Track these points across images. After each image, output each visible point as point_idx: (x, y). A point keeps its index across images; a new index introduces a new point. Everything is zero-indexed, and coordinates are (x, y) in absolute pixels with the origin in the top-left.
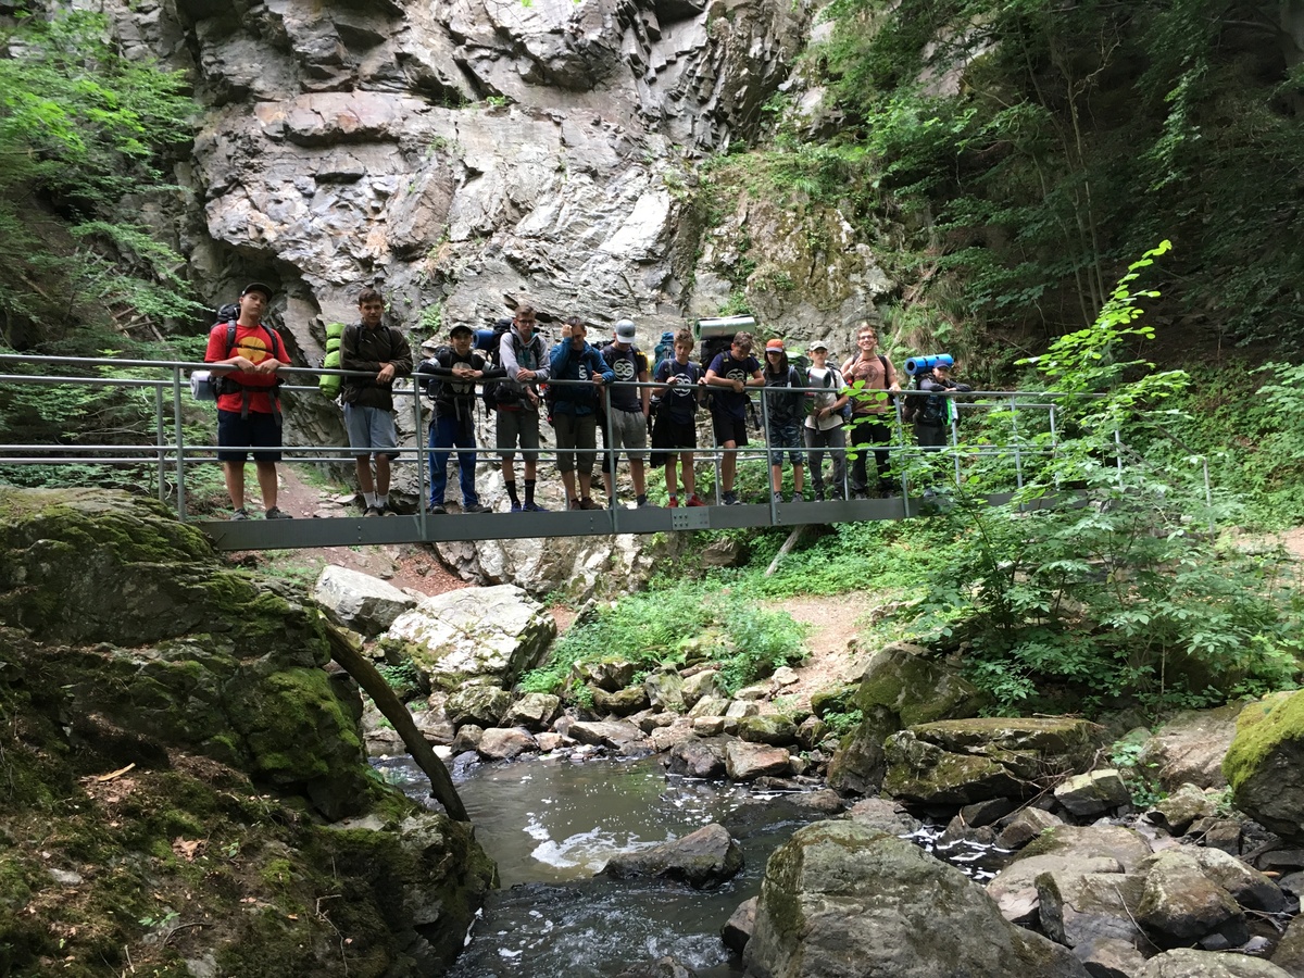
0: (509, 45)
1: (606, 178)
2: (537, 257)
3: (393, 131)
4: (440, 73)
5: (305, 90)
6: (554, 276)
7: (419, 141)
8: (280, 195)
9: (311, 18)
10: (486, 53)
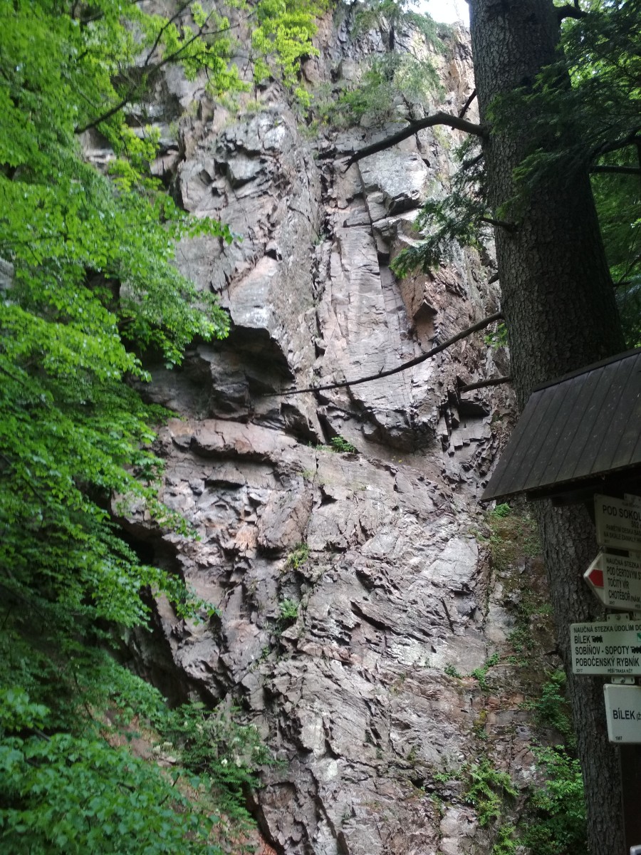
0: (359, 412)
1: (424, 520)
2: (381, 575)
3: (273, 458)
4: (310, 422)
5: (212, 416)
6: (391, 593)
7: (292, 469)
8: (177, 490)
9: (230, 369)
10: (342, 414)
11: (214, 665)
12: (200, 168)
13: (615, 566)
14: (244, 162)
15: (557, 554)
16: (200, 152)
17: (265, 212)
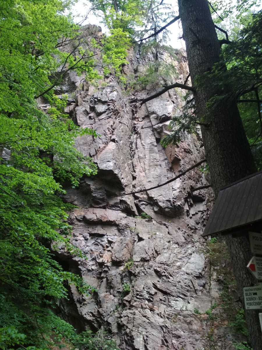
0: (152, 202)
1: (181, 246)
2: (164, 271)
3: (117, 222)
4: (132, 207)
5: (91, 207)
6: (169, 278)
7: (125, 227)
8: (78, 238)
9: (98, 187)
10: (145, 203)
11: (96, 314)
12: (84, 109)
13: (260, 262)
14: (101, 106)
15: (236, 258)
16: (84, 103)
17: (110, 125)
